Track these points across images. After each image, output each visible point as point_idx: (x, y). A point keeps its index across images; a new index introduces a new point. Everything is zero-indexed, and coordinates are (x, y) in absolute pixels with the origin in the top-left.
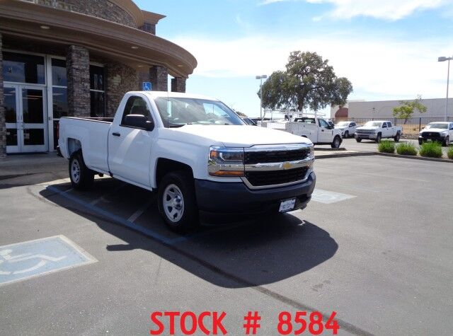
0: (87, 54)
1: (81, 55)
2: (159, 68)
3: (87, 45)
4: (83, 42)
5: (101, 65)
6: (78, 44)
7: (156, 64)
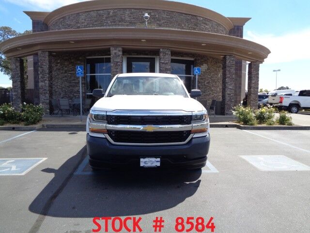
0: (170, 53)
1: (165, 54)
2: (228, 57)
3: (170, 47)
4: (167, 46)
5: (192, 59)
6: (164, 48)
7: (225, 54)
